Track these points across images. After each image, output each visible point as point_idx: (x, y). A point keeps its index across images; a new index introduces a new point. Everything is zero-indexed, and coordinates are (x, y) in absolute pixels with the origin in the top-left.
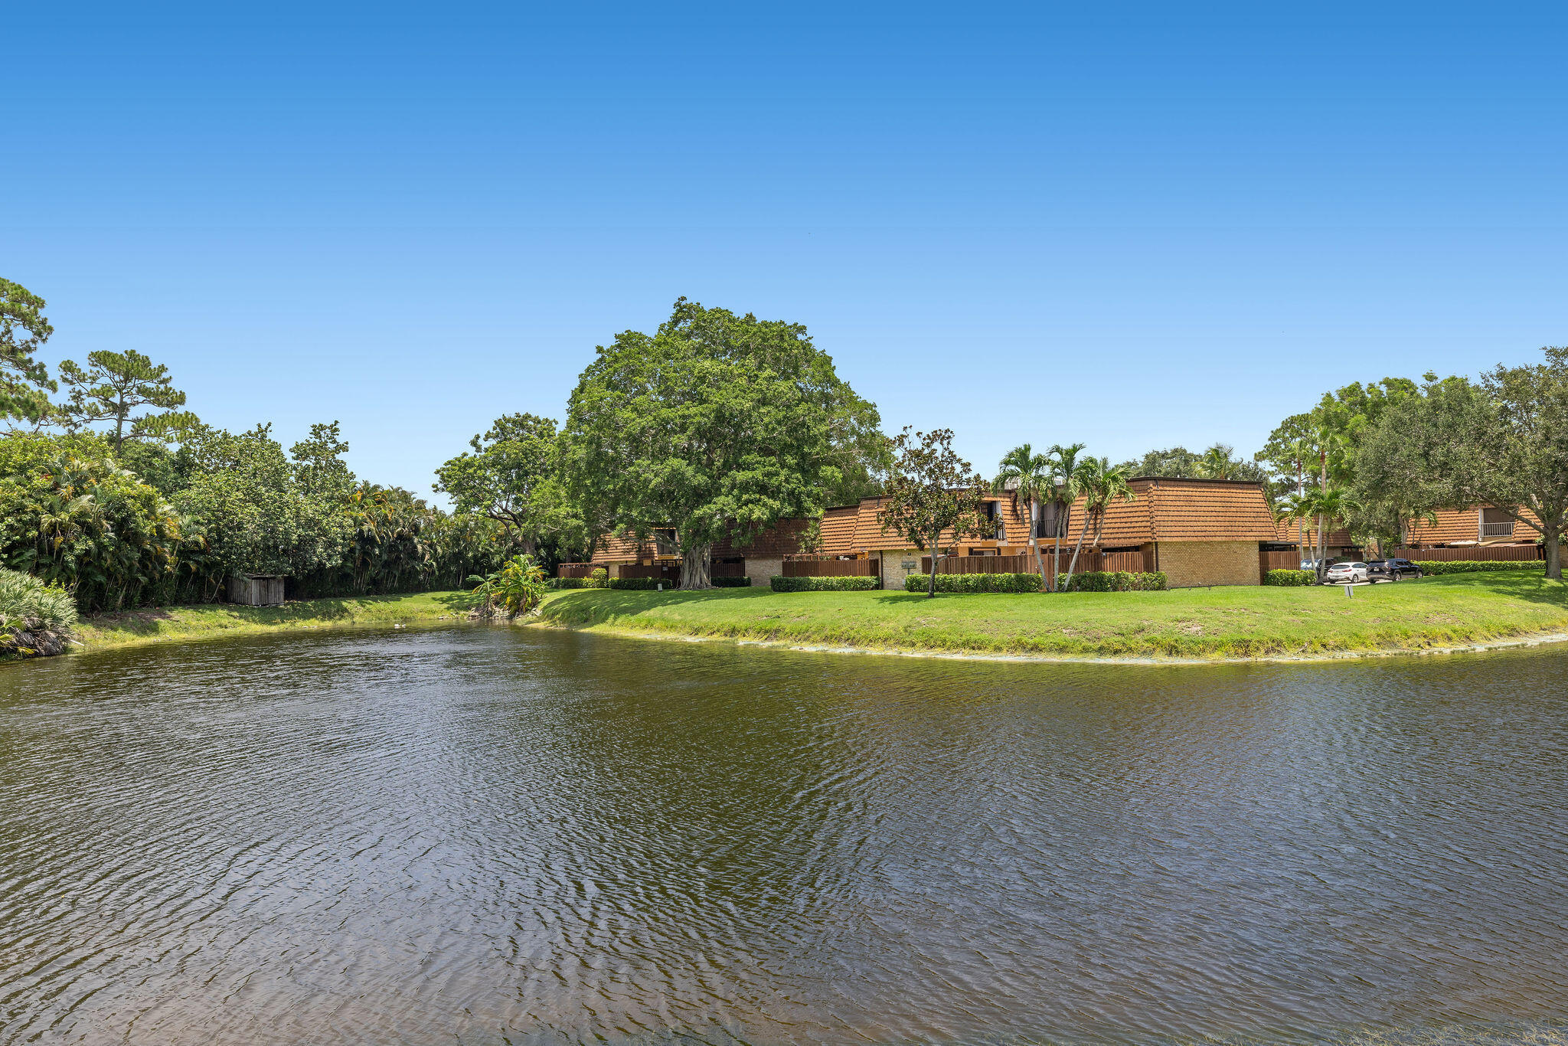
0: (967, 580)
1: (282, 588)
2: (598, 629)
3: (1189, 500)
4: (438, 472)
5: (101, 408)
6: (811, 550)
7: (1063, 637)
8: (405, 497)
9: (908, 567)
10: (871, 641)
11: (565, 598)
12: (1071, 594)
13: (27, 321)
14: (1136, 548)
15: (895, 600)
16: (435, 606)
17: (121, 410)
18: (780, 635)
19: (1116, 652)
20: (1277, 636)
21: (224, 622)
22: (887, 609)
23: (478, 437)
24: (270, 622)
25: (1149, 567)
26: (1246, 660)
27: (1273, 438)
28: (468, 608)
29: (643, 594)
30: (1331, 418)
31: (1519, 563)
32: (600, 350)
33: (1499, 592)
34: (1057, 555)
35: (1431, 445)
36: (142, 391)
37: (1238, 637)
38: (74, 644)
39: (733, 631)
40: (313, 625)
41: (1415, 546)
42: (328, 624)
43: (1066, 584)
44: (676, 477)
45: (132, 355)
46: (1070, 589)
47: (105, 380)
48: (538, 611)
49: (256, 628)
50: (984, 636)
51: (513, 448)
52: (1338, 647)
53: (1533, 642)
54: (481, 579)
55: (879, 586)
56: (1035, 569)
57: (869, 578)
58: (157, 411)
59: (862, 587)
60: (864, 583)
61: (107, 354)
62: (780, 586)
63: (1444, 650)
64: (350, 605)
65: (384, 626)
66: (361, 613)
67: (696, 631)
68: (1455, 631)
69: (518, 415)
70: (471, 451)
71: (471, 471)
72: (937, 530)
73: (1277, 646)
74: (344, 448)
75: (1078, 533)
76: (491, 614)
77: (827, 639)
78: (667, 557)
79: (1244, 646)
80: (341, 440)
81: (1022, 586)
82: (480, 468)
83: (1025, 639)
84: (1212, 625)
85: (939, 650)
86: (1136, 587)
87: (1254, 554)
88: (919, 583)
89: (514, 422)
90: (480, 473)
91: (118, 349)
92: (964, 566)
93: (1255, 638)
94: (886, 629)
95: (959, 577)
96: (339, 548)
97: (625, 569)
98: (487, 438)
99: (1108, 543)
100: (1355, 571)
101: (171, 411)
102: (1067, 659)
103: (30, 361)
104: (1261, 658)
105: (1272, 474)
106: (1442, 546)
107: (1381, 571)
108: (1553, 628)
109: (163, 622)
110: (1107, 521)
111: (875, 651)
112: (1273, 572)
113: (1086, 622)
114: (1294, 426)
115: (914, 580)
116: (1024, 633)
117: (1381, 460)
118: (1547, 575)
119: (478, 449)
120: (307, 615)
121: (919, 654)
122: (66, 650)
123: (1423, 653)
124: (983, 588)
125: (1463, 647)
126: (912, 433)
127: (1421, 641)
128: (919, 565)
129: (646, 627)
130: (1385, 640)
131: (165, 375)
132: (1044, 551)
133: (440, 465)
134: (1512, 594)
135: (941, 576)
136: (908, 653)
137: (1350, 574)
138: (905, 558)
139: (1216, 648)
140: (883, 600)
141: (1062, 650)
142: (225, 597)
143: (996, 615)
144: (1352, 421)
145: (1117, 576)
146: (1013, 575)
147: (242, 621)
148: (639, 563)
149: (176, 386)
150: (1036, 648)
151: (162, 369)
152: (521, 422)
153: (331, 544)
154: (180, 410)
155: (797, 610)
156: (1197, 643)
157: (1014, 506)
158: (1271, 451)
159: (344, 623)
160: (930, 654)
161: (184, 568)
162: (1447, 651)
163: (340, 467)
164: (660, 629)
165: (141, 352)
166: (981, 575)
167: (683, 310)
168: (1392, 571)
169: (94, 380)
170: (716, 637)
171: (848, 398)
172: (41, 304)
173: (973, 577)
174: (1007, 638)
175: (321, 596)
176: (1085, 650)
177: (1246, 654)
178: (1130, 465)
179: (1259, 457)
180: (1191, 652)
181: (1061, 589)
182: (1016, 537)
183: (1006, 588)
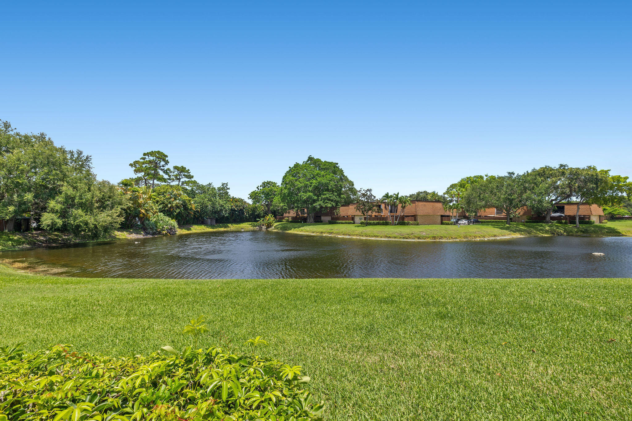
0: (374, 222)
1: (215, 221)
2: (289, 232)
3: (425, 205)
4: (249, 194)
5: (175, 179)
6: (337, 214)
7: (395, 235)
8: (242, 200)
9: (361, 219)
10: (354, 235)
11: (279, 224)
13: (164, 160)
14: (412, 216)
15: (358, 226)
16: (248, 226)
17: (179, 179)
18: (333, 233)
19: (407, 238)
20: (442, 236)
21: (204, 228)
22: (357, 228)
23: (258, 186)
24: (213, 229)
25: (415, 220)
26: (435, 240)
27: (448, 189)
28: (256, 226)
29: (299, 224)
30: (462, 185)
31: (504, 221)
32: (290, 167)
33: (494, 227)
34: (395, 217)
35: (480, 194)
36: (184, 175)
37: (433, 236)
38: (177, 233)
39: (322, 233)
40: (222, 229)
41: (480, 216)
42: (225, 229)
43: (396, 223)
44: (310, 197)
45: (182, 167)
46: (397, 225)
47: (176, 173)
48: (273, 227)
49: (211, 230)
50: (378, 234)
51: (267, 189)
52: (455, 238)
53: (498, 238)
54: (259, 220)
55: (354, 223)
56: (390, 220)
57: (352, 221)
58: (187, 180)
59: (350, 223)
60: (350, 222)
61: (177, 167)
62: (330, 223)
63: (478, 239)
64: (230, 225)
65: (237, 230)
66: (233, 227)
67: (313, 232)
68: (481, 236)
69: (268, 181)
70: (257, 190)
71: (257, 194)
72: (368, 211)
73: (441, 238)
74: (229, 189)
75: (400, 212)
76: (262, 228)
77: (343, 235)
78: (302, 215)
79: (434, 238)
80: (228, 187)
81: (387, 224)
82: (259, 194)
83: (387, 235)
84: (428, 233)
85: (369, 237)
86: (412, 224)
87: (440, 218)
88: (363, 223)
89: (267, 183)
90: (260, 195)
91: (179, 166)
92: (374, 219)
93: (437, 236)
94: (357, 233)
95: (373, 221)
96: (228, 212)
97: (293, 218)
98: (260, 187)
99: (405, 215)
100: (465, 222)
101: (190, 180)
102: (396, 239)
103: (164, 169)
104: (438, 240)
105: (448, 198)
106: (486, 216)
107: (471, 222)
108: (505, 235)
109: (192, 228)
110: (405, 210)
111: (354, 237)
112: (444, 222)
113: (401, 232)
114: (453, 186)
115: (362, 222)
116: (387, 234)
117: (469, 197)
118: (507, 224)
119: (258, 189)
120: (221, 227)
121: (364, 238)
122: (176, 234)
123: (473, 240)
124: (378, 224)
125: (482, 239)
126: (362, 190)
127: (473, 237)
128: (363, 218)
129: (301, 231)
130: (465, 237)
131: (189, 172)
132: (392, 216)
133: (250, 193)
134: (497, 228)
135: (368, 221)
136: (362, 238)
137: (464, 223)
138: (360, 217)
139: (428, 238)
140: (356, 226)
141: (395, 238)
142: (203, 223)
143: (381, 230)
144: (467, 185)
145: (408, 222)
146: (385, 221)
147: (207, 228)
148: (296, 217)
149: (191, 174)
150: (390, 237)
151: (189, 170)
152: (268, 183)
153: (226, 211)
154: (193, 179)
155: (336, 228)
156: (424, 237)
157: (385, 206)
158: (447, 192)
159: (229, 229)
160: (367, 238)
161: (195, 216)
163: (227, 193)
164: (305, 232)
165: (184, 166)
166: (378, 221)
167: (310, 159)
168: (473, 222)
169: (174, 172)
170: (318, 234)
171: (346, 179)
172: (167, 156)
173: (376, 221)
174: (383, 235)
175: (223, 223)
176: (400, 238)
177: (435, 239)
178: (413, 195)
179: (444, 194)
180: (423, 238)
181: (395, 225)
182: (385, 213)
183: (383, 224)
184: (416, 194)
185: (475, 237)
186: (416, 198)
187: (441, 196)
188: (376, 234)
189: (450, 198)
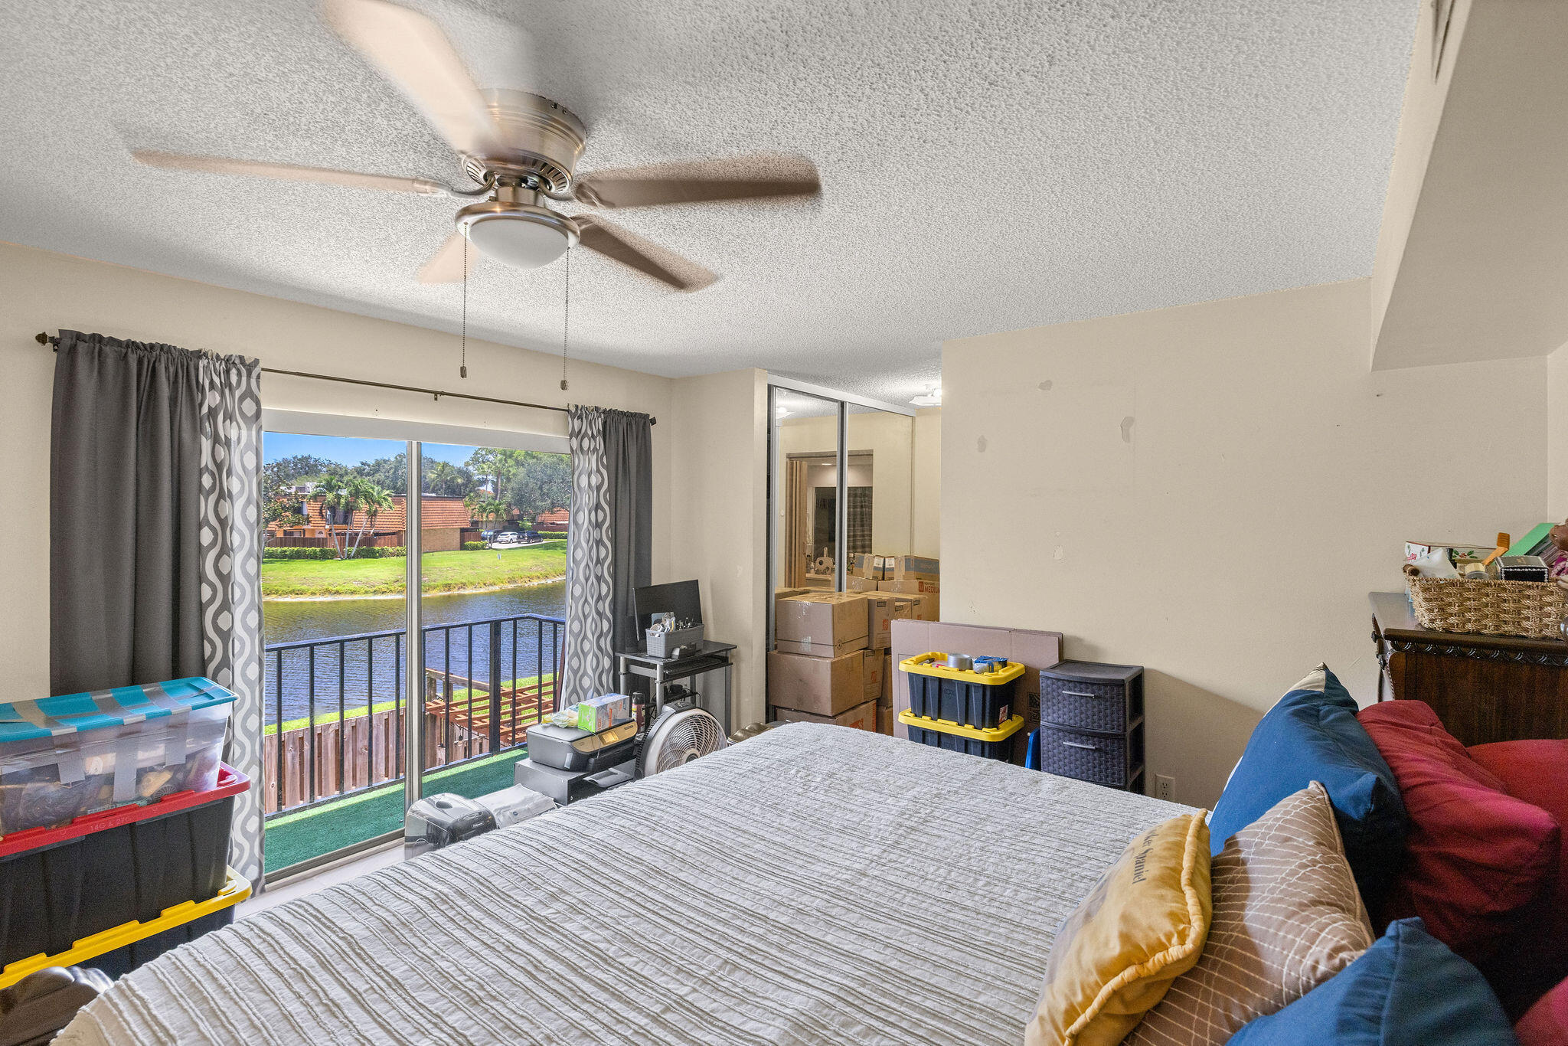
0: (285, 551)
7: (352, 587)
12: (357, 561)
14: (394, 534)
20: (464, 581)
25: (400, 544)
34: (348, 537)
37: (446, 582)
41: (542, 523)
43: (353, 554)
46: (355, 557)
50: (304, 587)
52: (491, 585)
56: (334, 545)
63: (535, 583)
73: (463, 585)
75: (361, 525)
79: (448, 587)
81: (324, 556)
83: (330, 588)
84: (433, 577)
85: (274, 596)
86: (392, 555)
87: (458, 535)
92: (282, 543)
93: (453, 582)
95: (279, 549)
99: (379, 530)
100: (511, 537)
102: (356, 597)
104: (455, 592)
106: (553, 524)
107: (524, 538)
110: (378, 519)
112: (467, 543)
113: (367, 578)
116: (330, 584)
123: (526, 585)
124: (297, 556)
125: (543, 581)
127: (527, 579)
130: (511, 580)
132: (337, 534)
137: (508, 538)
141: (353, 593)
143: (310, 575)
145: (383, 549)
146: (318, 549)
150: (337, 592)
156: (425, 586)
162: (536, 584)
166: (296, 549)
168: (529, 537)
173: (288, 549)
174: (319, 588)
176: (366, 592)
177: (449, 590)
179: (467, 464)
181: (349, 557)
182: (318, 527)
183: (314, 557)
184: (393, 459)
185: (531, 578)
186: (393, 471)
187: (460, 471)
188: (298, 587)
189: (480, 477)
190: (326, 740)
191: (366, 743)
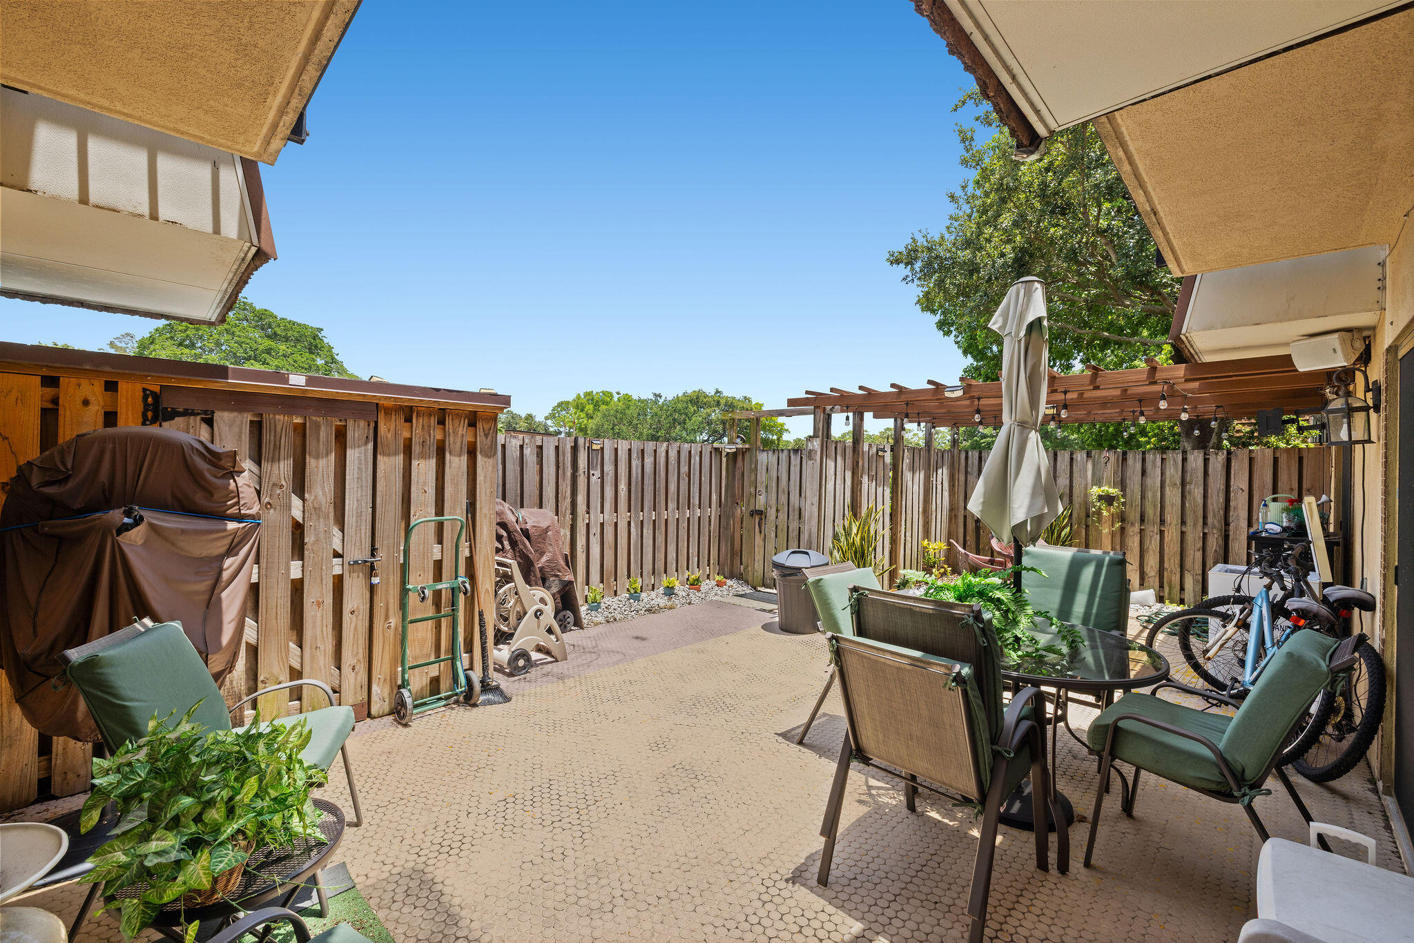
190: (660, 458)
191: (687, 470)
